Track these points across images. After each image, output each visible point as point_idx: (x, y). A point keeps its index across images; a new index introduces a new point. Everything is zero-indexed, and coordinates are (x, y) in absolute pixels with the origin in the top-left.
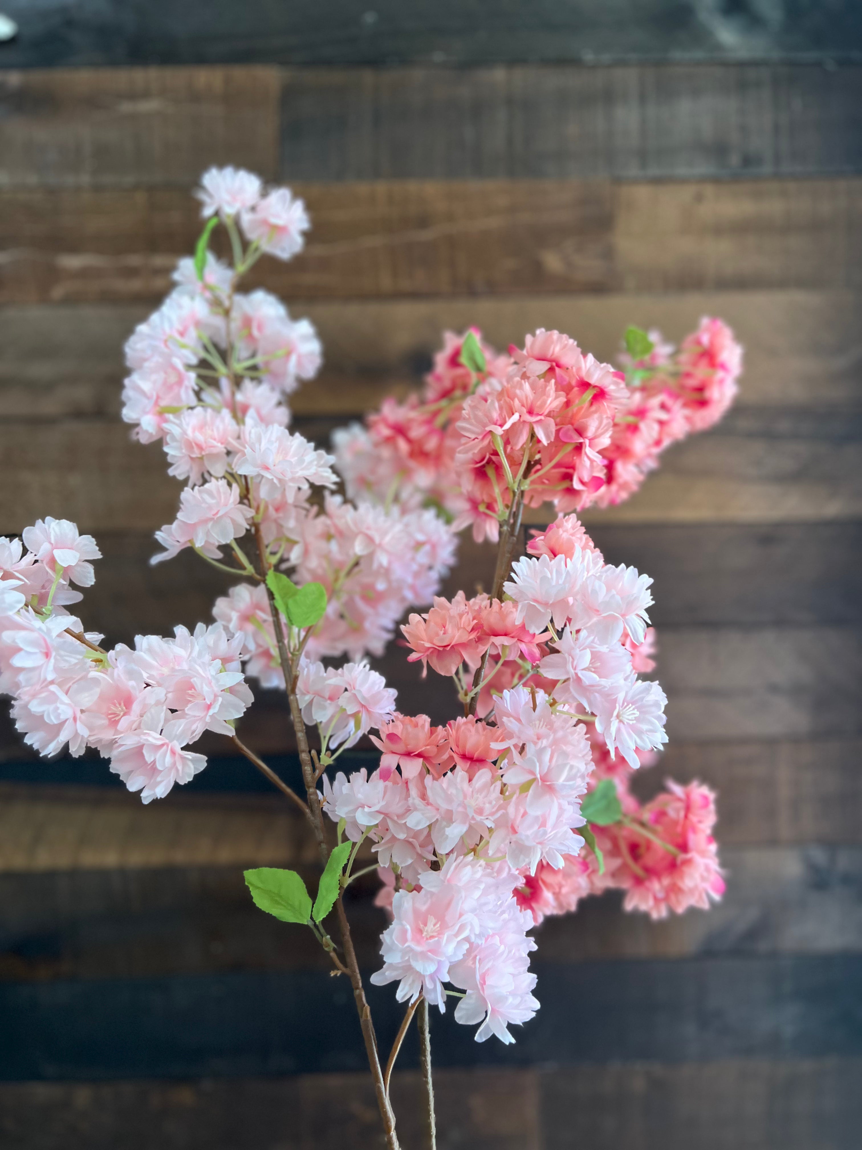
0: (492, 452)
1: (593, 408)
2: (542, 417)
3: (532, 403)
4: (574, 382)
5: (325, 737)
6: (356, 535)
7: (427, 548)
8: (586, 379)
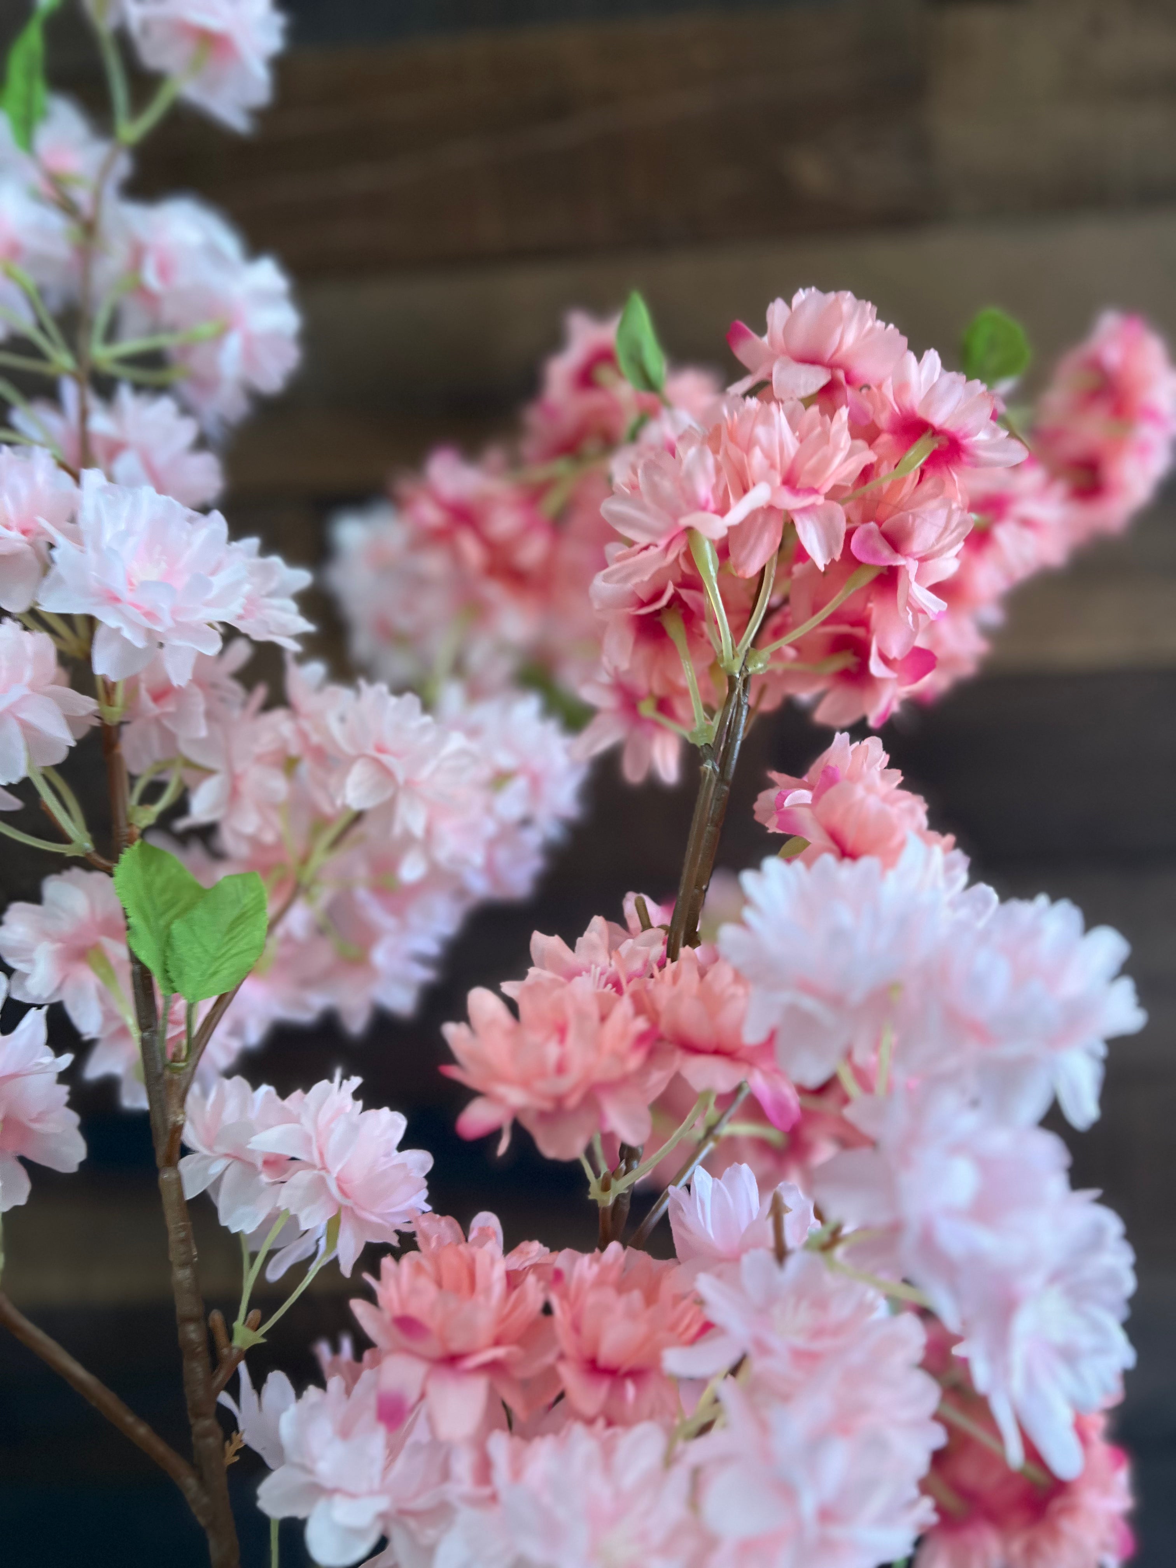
0: (679, 580)
1: (928, 486)
2: (820, 500)
3: (794, 461)
4: (883, 420)
5: (254, 1256)
6: (351, 761)
7: (520, 784)
8: (921, 413)
